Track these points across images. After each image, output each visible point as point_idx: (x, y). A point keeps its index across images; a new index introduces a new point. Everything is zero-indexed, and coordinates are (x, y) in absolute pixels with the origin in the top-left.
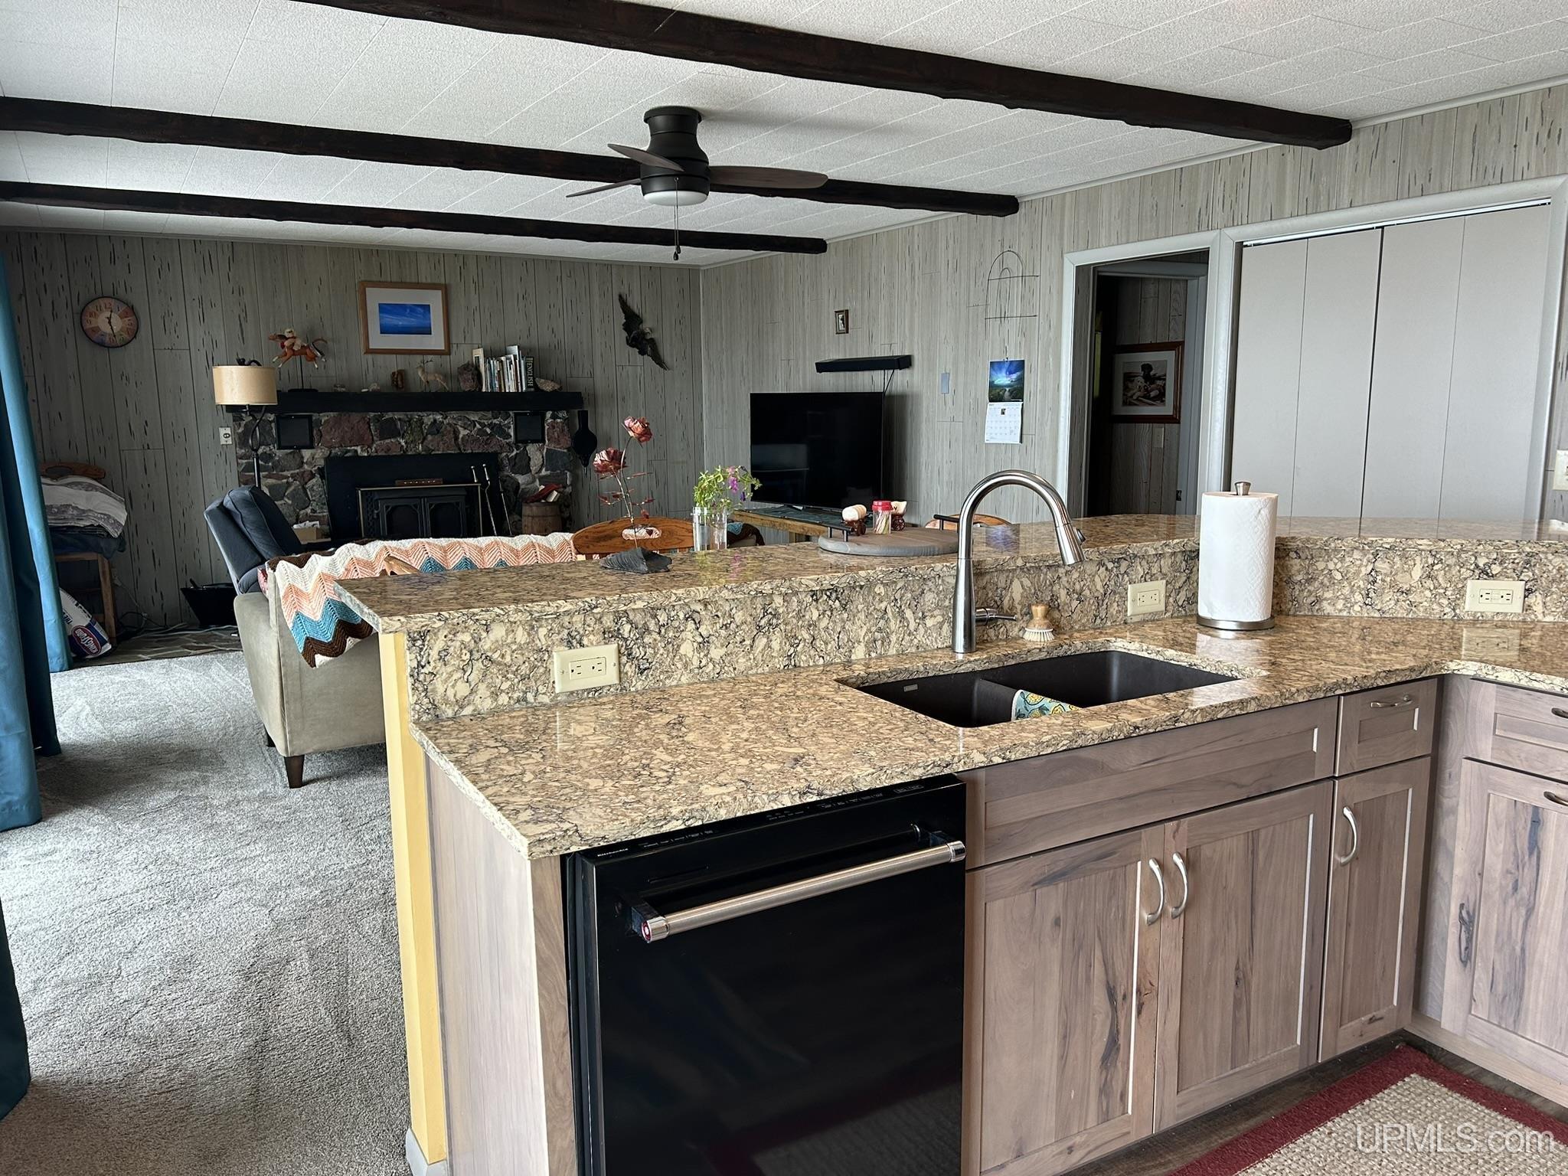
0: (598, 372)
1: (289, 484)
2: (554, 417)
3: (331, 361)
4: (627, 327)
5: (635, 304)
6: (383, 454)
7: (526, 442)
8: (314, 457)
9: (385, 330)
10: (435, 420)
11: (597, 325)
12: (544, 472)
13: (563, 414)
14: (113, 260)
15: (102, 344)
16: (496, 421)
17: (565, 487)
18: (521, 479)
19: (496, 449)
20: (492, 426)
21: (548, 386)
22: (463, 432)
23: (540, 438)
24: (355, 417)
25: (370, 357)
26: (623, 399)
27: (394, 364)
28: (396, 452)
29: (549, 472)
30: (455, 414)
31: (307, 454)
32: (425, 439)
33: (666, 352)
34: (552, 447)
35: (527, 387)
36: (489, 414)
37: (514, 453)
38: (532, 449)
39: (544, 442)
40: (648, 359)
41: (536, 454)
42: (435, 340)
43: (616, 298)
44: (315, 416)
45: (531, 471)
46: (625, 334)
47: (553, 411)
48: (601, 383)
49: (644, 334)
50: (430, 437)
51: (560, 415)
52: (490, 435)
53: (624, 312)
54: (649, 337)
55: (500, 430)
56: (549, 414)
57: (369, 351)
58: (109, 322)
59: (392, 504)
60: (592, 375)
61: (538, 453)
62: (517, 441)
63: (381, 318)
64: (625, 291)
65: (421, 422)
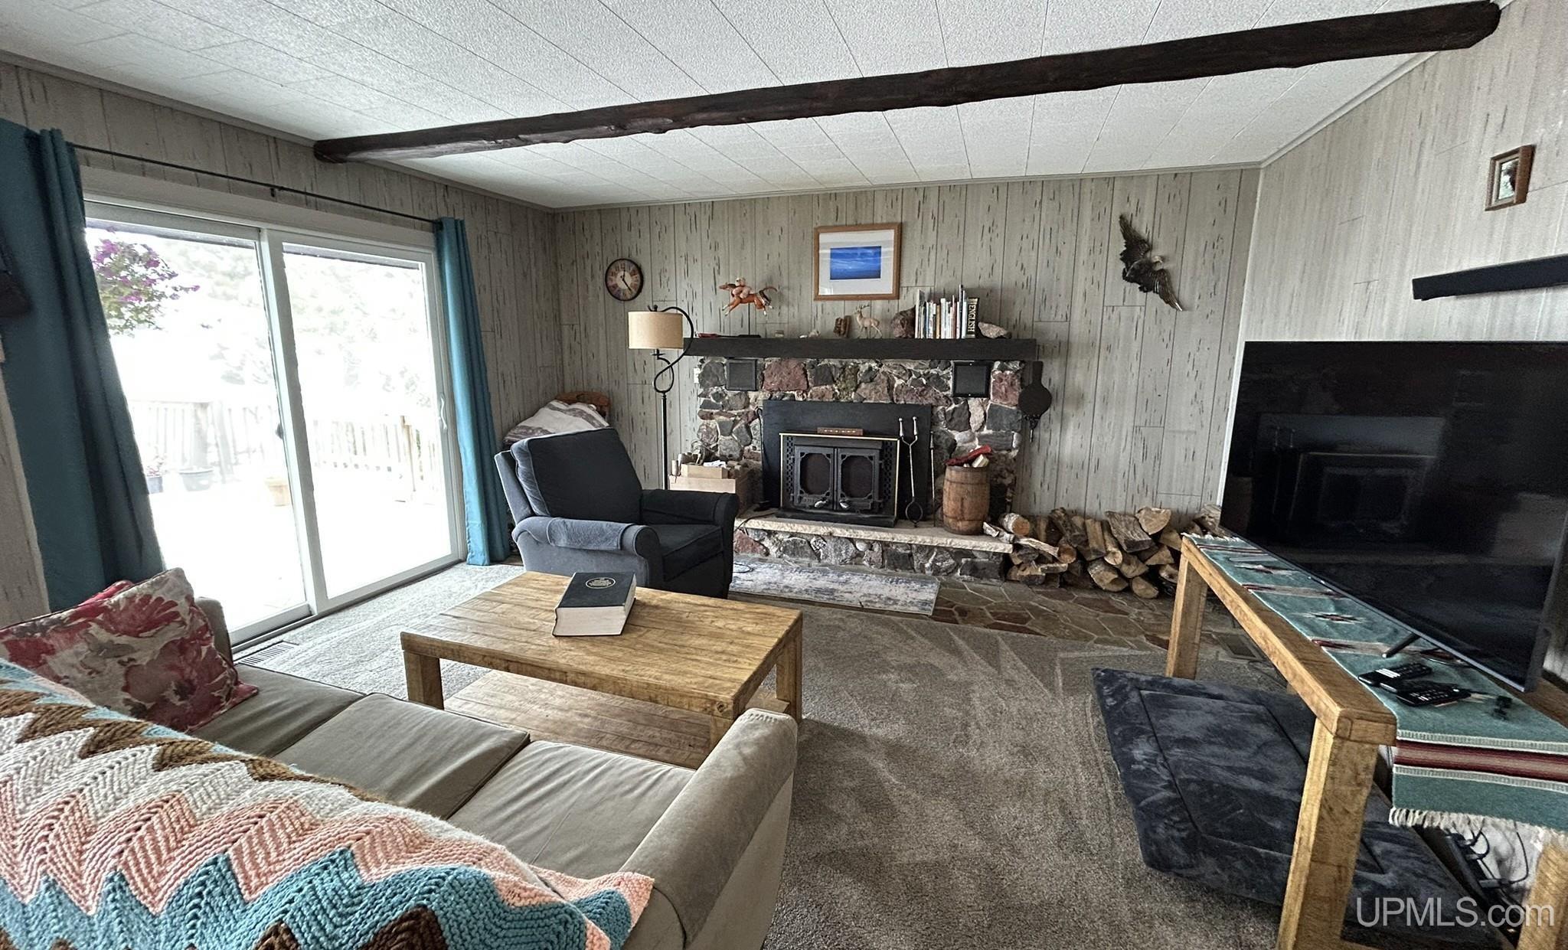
0: (1077, 315)
1: (735, 422)
2: (1002, 369)
3: (784, 309)
4: (1126, 257)
5: (1143, 227)
6: (816, 399)
7: (966, 396)
8: (758, 398)
9: (835, 276)
10: (870, 368)
11: (1083, 256)
12: (985, 431)
13: (1015, 365)
14: (630, 229)
15: (618, 298)
16: (933, 371)
17: (1009, 450)
18: (958, 436)
19: (931, 401)
20: (928, 376)
21: (992, 332)
22: (898, 382)
23: (983, 391)
24: (793, 363)
25: (820, 303)
26: (1109, 348)
27: (841, 310)
28: (829, 398)
29: (991, 432)
30: (891, 362)
31: (752, 395)
32: (858, 387)
33: (1184, 289)
34: (998, 402)
35: (968, 333)
36: (927, 364)
37: (954, 406)
38: (973, 403)
39: (987, 396)
40: (1154, 298)
41: (977, 410)
42: (884, 284)
43: (1116, 220)
44: (760, 361)
45: (970, 428)
46: (1122, 266)
47: (1002, 361)
48: (1079, 328)
49: (1151, 264)
50: (863, 385)
51: (1011, 366)
52: (926, 386)
53: (1125, 237)
54: (1158, 268)
55: (939, 381)
56: (997, 364)
57: (818, 298)
58: (624, 281)
59: (807, 450)
60: (1068, 319)
61: (980, 409)
62: (955, 395)
63: (832, 263)
64: (1130, 209)
65: (856, 369)
